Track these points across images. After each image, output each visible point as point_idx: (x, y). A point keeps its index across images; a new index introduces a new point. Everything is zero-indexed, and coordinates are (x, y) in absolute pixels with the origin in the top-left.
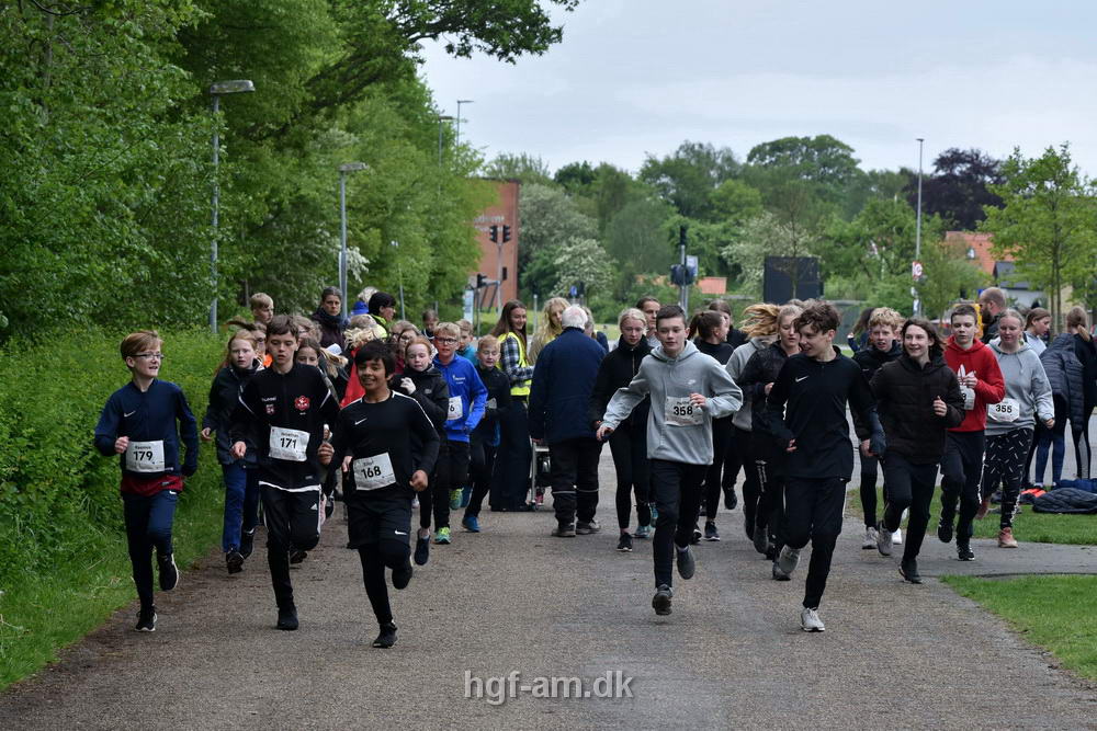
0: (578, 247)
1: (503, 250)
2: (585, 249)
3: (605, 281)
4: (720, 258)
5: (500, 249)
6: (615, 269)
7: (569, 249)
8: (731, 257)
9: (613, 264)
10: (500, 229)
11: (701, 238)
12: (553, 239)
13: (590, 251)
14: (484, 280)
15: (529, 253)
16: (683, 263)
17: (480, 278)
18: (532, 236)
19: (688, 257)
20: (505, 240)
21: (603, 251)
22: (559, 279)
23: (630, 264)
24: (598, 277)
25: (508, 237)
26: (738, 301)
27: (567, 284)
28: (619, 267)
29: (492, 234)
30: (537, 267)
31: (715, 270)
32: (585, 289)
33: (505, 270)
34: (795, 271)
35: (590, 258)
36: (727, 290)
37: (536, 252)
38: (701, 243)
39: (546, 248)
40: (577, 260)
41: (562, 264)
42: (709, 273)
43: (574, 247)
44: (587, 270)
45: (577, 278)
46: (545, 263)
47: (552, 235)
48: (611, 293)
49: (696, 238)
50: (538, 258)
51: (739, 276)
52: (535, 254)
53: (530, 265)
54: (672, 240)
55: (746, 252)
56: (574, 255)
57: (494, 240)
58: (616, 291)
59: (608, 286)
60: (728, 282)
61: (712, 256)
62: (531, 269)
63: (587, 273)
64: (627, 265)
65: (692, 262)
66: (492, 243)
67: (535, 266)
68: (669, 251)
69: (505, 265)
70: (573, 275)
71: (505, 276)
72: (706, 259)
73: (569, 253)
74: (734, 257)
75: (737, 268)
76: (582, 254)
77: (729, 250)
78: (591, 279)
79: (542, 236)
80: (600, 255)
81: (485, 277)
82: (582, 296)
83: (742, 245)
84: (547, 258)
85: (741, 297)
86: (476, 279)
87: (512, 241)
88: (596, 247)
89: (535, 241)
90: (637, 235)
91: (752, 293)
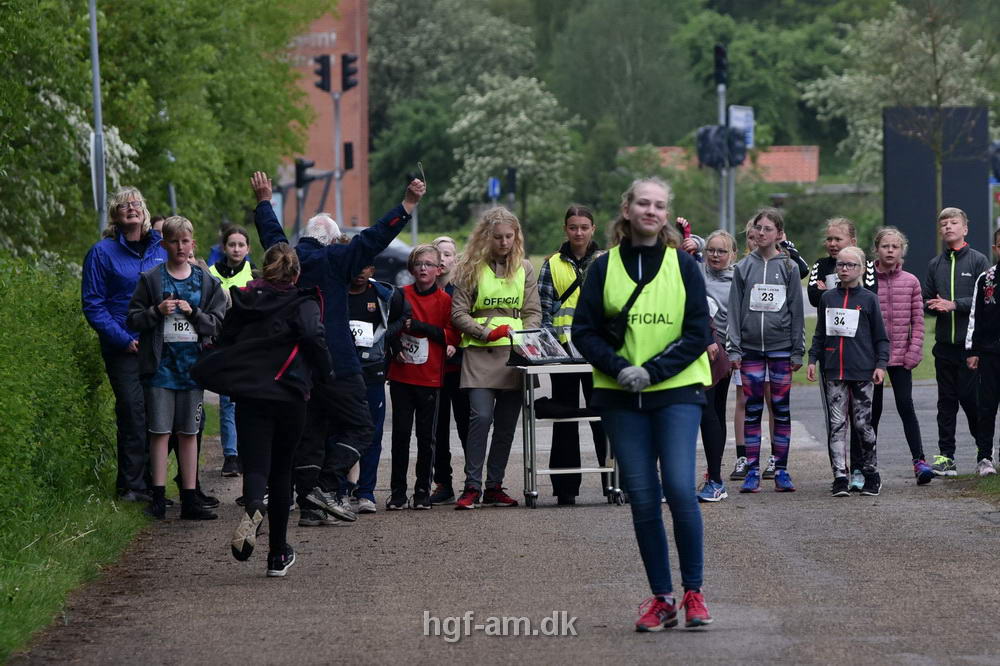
0: (499, 93)
1: (343, 107)
2: (512, 97)
3: (558, 164)
4: (802, 104)
5: (336, 103)
6: (577, 135)
7: (479, 100)
8: (824, 103)
9: (574, 128)
10: (335, 61)
11: (760, 63)
12: (434, 74)
13: (524, 102)
14: (309, 172)
15: (384, 107)
16: (722, 121)
17: (301, 167)
18: (388, 69)
19: (732, 108)
20: (347, 86)
21: (550, 101)
22: (460, 164)
23: (608, 123)
24: (543, 154)
25: (352, 78)
26: (844, 195)
27: (479, 175)
28: (585, 133)
29: (318, 73)
30: (402, 139)
31: (792, 129)
32: (518, 183)
33: (348, 149)
34: (939, 135)
35: (523, 117)
36: (820, 173)
37: (401, 106)
38: (762, 72)
39: (422, 96)
40: (498, 121)
41: (465, 132)
42: (780, 139)
43: (489, 94)
44: (515, 141)
45: (499, 161)
46: (419, 127)
47: (432, 64)
48: (572, 190)
49: (749, 61)
50: (402, 118)
51: (841, 145)
52: (394, 111)
53: (385, 133)
54: (698, 67)
55: (855, 93)
56: (492, 112)
57: (324, 86)
58: (579, 184)
59: (565, 174)
60: (821, 154)
61: (785, 101)
62: (388, 143)
63: (519, 148)
64: (600, 126)
65: (741, 118)
66: (319, 92)
67: (401, 136)
68: (692, 92)
69: (348, 139)
70: (491, 153)
71: (348, 163)
72: (771, 107)
73: (480, 108)
74: (831, 104)
75: (840, 127)
76: (506, 109)
77: (819, 90)
78: (527, 161)
79: (412, 69)
80: (546, 110)
81: (311, 165)
82: (512, 196)
83: (845, 78)
84: (421, 117)
85: (851, 189)
86: (292, 168)
87: (358, 88)
88: (538, 92)
89: (396, 81)
90: (620, 61)
91: (871, 178)
